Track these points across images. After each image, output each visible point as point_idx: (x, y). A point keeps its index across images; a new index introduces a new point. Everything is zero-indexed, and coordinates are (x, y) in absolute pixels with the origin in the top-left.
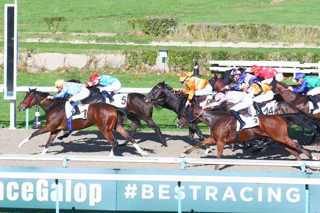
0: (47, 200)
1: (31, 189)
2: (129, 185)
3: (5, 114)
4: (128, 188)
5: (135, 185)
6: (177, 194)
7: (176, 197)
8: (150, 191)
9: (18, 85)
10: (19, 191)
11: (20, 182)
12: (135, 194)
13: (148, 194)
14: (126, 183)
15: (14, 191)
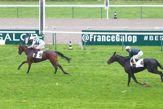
0: (119, 41)
1: (114, 38)
2: (145, 36)
3: (105, 14)
4: (145, 37)
5: (147, 36)
6: (161, 39)
7: (161, 40)
8: (152, 38)
9: (109, 5)
10: (111, 38)
11: (111, 35)
12: (147, 39)
13: (151, 39)
14: (144, 35)
15: (109, 38)
